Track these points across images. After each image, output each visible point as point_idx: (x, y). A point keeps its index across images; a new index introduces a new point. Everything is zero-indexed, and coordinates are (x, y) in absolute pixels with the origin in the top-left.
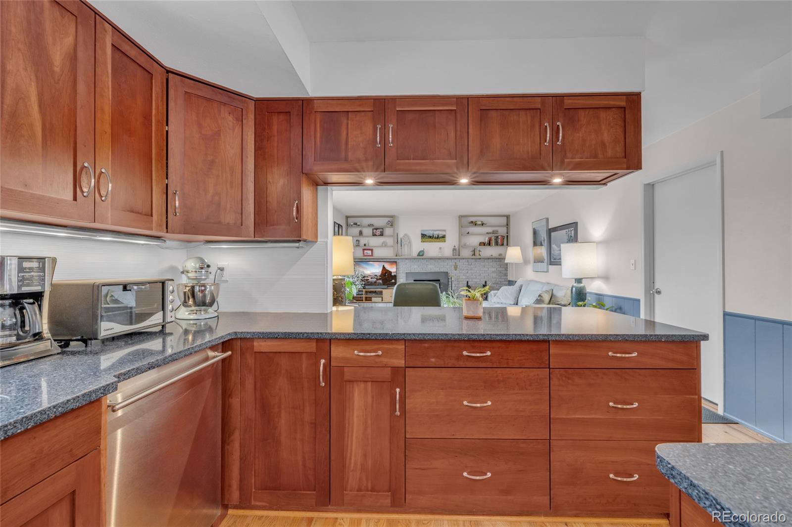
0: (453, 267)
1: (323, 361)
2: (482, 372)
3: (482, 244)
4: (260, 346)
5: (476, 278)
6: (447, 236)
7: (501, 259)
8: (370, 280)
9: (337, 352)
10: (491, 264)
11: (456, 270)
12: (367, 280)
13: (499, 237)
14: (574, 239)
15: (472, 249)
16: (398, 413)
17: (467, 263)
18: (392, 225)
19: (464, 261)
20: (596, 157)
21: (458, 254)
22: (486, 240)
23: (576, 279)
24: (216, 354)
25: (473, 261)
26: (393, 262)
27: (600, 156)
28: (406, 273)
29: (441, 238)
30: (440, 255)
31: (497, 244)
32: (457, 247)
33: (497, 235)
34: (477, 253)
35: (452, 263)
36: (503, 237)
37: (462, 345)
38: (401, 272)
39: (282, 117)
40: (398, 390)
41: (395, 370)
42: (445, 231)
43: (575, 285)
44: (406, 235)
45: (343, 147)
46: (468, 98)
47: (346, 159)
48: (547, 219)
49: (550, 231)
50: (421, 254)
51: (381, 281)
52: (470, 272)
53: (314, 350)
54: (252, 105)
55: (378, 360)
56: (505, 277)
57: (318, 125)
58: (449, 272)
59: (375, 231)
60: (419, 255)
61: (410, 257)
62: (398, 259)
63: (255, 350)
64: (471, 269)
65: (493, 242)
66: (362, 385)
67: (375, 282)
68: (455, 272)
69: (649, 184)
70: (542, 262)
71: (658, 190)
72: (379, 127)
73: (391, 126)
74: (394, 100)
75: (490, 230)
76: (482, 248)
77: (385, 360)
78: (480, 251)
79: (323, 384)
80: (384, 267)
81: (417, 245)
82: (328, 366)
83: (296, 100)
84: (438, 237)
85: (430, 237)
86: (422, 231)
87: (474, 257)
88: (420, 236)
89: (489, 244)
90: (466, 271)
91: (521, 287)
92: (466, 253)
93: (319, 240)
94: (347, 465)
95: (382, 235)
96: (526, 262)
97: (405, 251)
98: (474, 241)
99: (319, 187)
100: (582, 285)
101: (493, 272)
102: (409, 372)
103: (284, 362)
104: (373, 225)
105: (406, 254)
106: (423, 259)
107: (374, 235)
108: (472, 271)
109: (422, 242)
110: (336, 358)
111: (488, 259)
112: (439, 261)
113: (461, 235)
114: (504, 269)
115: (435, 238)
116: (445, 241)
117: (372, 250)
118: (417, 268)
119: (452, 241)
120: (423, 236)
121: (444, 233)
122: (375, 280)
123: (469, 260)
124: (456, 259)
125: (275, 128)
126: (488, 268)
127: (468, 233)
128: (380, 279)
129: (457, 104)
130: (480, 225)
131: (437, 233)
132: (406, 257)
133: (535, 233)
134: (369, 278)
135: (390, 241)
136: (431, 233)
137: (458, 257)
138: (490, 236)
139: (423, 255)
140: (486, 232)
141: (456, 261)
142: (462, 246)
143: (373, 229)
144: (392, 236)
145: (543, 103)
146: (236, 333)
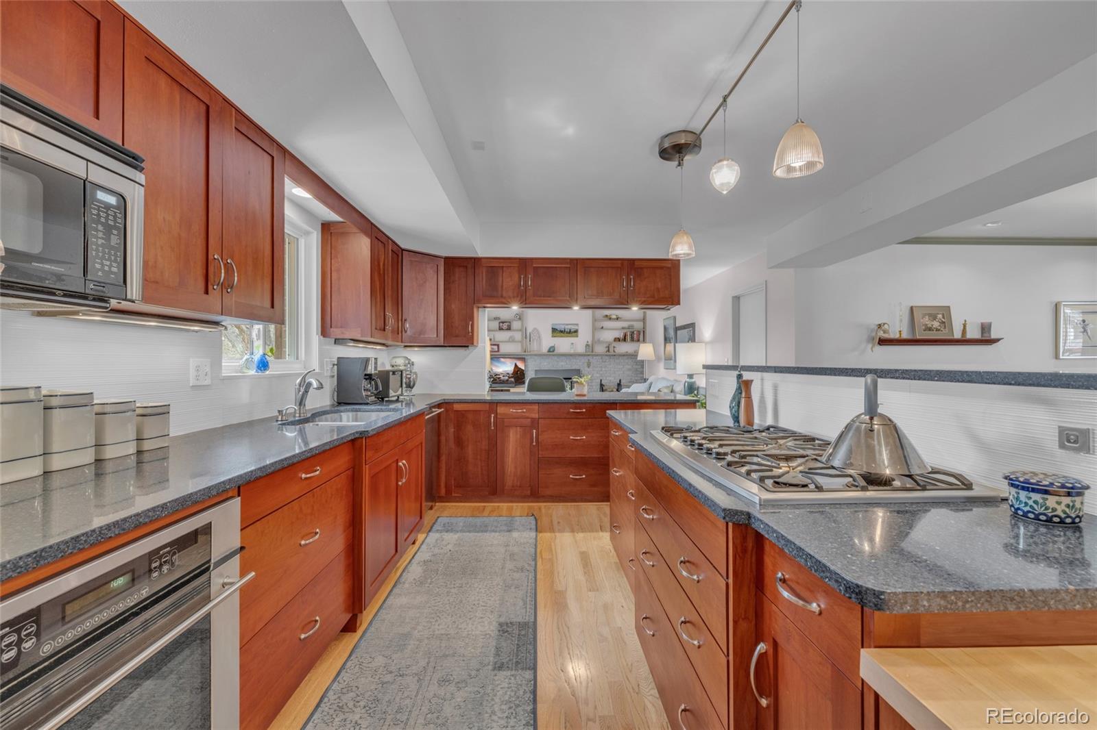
0: (586, 364)
1: (493, 415)
2: (581, 421)
3: (617, 340)
4: (457, 407)
5: (610, 376)
6: (579, 331)
7: (634, 355)
8: (502, 378)
9: (501, 410)
10: (627, 361)
11: (589, 367)
12: (499, 378)
13: (635, 332)
14: (692, 339)
15: (606, 345)
16: (534, 444)
17: (601, 360)
18: (520, 319)
19: (597, 358)
20: (654, 297)
21: (591, 350)
22: (622, 336)
23: (688, 375)
24: (437, 409)
25: (607, 358)
26: (523, 359)
27: (656, 296)
28: (536, 371)
29: (573, 333)
30: (572, 351)
31: (632, 340)
32: (590, 343)
33: (632, 330)
34: (611, 350)
35: (585, 360)
36: (639, 332)
37: (570, 406)
38: (530, 369)
39: (462, 269)
40: (534, 431)
41: (533, 420)
42: (577, 325)
43: (688, 380)
44: (535, 329)
45: (500, 289)
46: (577, 260)
47: (502, 296)
48: (675, 318)
49: (677, 329)
50: (552, 350)
51: (513, 379)
52: (604, 369)
53: (488, 409)
54: (442, 262)
55: (524, 414)
56: (642, 376)
57: (484, 274)
58: (582, 369)
59: (501, 324)
60: (549, 351)
61: (540, 353)
62: (527, 355)
63: (455, 409)
64: (605, 367)
65: (628, 338)
66: (514, 429)
67: (507, 380)
68: (588, 369)
69: (736, 297)
70: (671, 359)
71: (742, 300)
72: (522, 276)
73: (530, 276)
74: (531, 260)
75: (626, 324)
76: (616, 344)
77: (527, 415)
78: (614, 347)
79: (493, 428)
80: (516, 365)
81: (547, 341)
82: (496, 417)
83: (470, 258)
84: (570, 332)
85: (561, 332)
86: (553, 324)
87: (608, 353)
88: (551, 331)
89: (625, 339)
90: (600, 369)
91: (651, 384)
92: (600, 349)
93: (479, 345)
94: (506, 472)
95: (509, 328)
96: (658, 359)
97: (534, 347)
98: (608, 336)
99: (480, 309)
100: (693, 380)
101: (629, 370)
102: (540, 420)
103: (470, 416)
104: (499, 318)
105: (535, 349)
106: (553, 355)
107: (501, 329)
108: (607, 369)
109: (553, 336)
110: (500, 414)
111: (624, 355)
112: (571, 358)
113: (594, 329)
114: (640, 367)
115: (567, 333)
116: (577, 336)
117: (498, 345)
118: (546, 365)
119: (584, 336)
120: (554, 330)
121: (576, 327)
122: (507, 378)
123: (603, 357)
124: (589, 355)
125: (457, 275)
126: (624, 365)
127: (602, 328)
128: (512, 377)
129: (570, 264)
130: (614, 319)
131: (569, 327)
132: (536, 353)
133: (665, 329)
134: (501, 376)
135: (518, 336)
136: (562, 328)
137: (591, 354)
138: (625, 331)
139: (553, 351)
140: (621, 327)
141: (589, 357)
142: (595, 341)
143: (499, 323)
144: (520, 330)
145: (622, 264)
146: (444, 400)
